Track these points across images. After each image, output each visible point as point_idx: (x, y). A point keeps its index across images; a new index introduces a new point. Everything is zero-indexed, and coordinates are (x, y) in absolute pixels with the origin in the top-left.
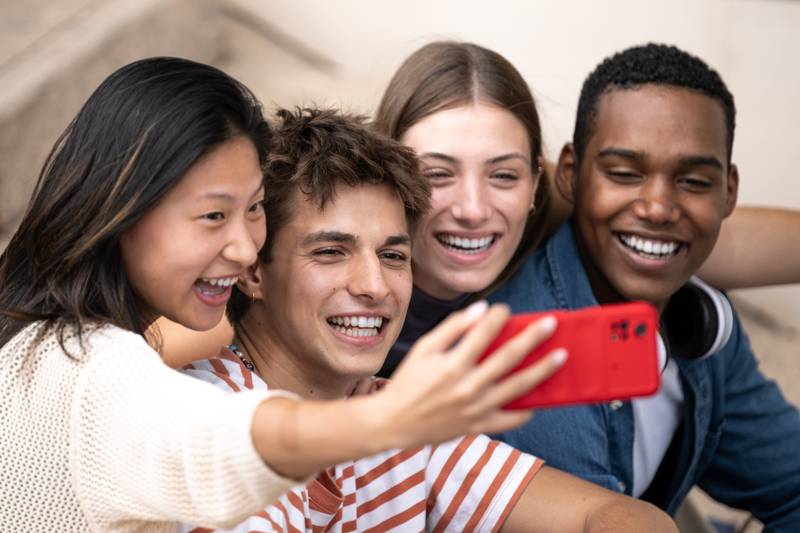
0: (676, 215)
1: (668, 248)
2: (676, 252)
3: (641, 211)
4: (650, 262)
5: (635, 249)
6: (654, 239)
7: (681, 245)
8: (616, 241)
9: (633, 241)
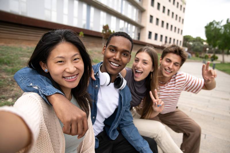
0: (120, 60)
1: (117, 65)
2: (118, 66)
3: (114, 58)
4: (114, 67)
5: (111, 64)
6: (115, 63)
7: (120, 65)
8: (109, 62)
9: (111, 63)
